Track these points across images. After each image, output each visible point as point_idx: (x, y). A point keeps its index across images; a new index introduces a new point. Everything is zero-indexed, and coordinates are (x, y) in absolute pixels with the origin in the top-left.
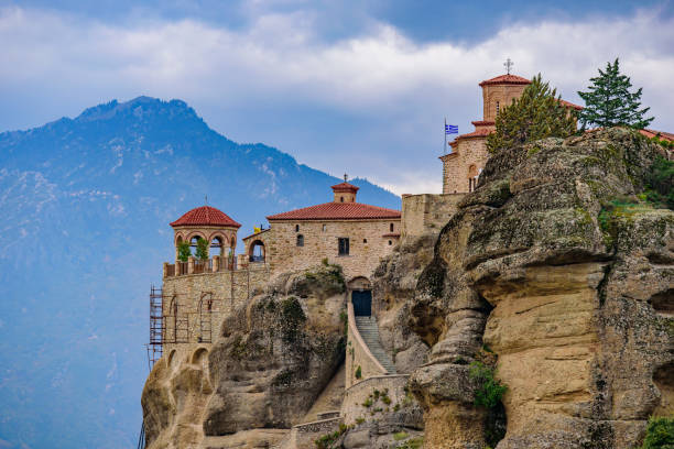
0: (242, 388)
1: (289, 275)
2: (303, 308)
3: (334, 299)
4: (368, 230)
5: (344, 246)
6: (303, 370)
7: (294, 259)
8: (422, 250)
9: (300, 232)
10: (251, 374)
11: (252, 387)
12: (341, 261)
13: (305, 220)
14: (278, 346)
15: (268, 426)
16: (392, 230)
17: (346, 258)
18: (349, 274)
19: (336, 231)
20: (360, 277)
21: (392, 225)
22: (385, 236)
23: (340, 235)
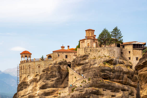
0: (48, 81)
1: (57, 61)
2: (61, 67)
3: (65, 65)
4: (71, 54)
5: (66, 57)
6: (61, 77)
7: (58, 59)
8: (84, 57)
9: (59, 54)
10: (50, 78)
11: (51, 81)
12: (66, 59)
13: (59, 52)
14: (57, 74)
15: (54, 87)
16: (75, 54)
17: (67, 59)
18: (67, 61)
19: (65, 54)
20: (69, 62)
21: (75, 53)
22: (74, 55)
23: (66, 55)
